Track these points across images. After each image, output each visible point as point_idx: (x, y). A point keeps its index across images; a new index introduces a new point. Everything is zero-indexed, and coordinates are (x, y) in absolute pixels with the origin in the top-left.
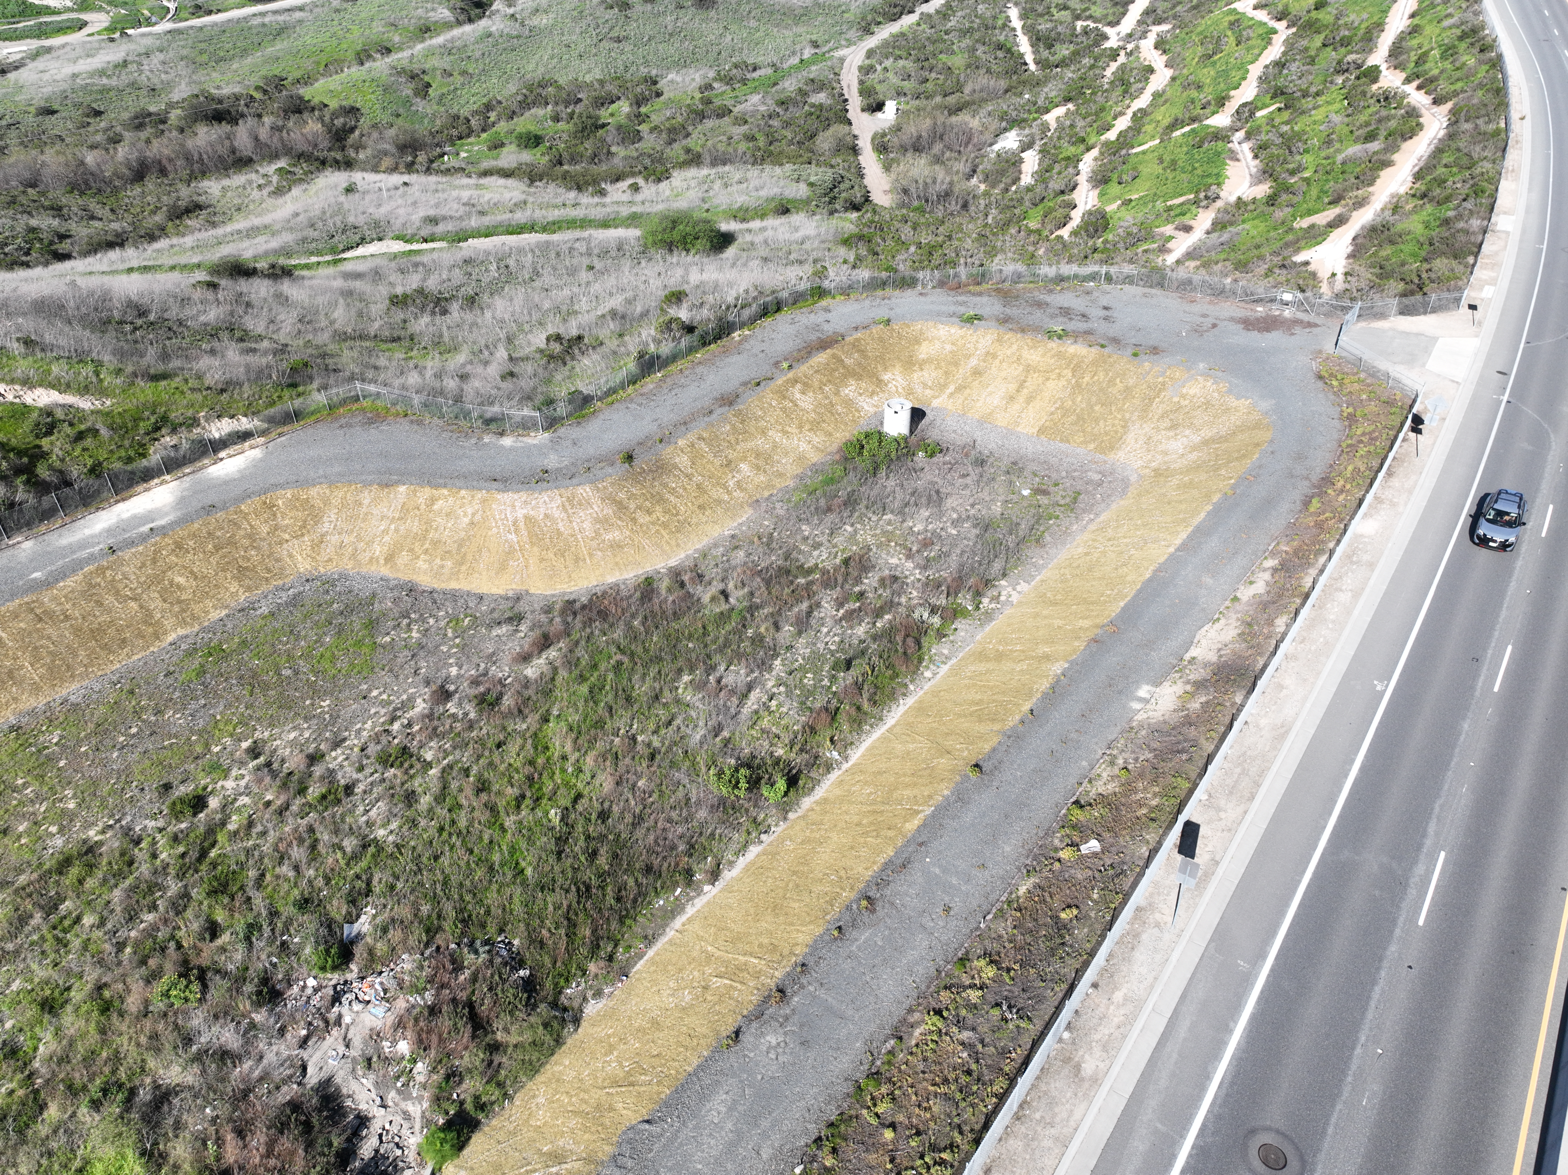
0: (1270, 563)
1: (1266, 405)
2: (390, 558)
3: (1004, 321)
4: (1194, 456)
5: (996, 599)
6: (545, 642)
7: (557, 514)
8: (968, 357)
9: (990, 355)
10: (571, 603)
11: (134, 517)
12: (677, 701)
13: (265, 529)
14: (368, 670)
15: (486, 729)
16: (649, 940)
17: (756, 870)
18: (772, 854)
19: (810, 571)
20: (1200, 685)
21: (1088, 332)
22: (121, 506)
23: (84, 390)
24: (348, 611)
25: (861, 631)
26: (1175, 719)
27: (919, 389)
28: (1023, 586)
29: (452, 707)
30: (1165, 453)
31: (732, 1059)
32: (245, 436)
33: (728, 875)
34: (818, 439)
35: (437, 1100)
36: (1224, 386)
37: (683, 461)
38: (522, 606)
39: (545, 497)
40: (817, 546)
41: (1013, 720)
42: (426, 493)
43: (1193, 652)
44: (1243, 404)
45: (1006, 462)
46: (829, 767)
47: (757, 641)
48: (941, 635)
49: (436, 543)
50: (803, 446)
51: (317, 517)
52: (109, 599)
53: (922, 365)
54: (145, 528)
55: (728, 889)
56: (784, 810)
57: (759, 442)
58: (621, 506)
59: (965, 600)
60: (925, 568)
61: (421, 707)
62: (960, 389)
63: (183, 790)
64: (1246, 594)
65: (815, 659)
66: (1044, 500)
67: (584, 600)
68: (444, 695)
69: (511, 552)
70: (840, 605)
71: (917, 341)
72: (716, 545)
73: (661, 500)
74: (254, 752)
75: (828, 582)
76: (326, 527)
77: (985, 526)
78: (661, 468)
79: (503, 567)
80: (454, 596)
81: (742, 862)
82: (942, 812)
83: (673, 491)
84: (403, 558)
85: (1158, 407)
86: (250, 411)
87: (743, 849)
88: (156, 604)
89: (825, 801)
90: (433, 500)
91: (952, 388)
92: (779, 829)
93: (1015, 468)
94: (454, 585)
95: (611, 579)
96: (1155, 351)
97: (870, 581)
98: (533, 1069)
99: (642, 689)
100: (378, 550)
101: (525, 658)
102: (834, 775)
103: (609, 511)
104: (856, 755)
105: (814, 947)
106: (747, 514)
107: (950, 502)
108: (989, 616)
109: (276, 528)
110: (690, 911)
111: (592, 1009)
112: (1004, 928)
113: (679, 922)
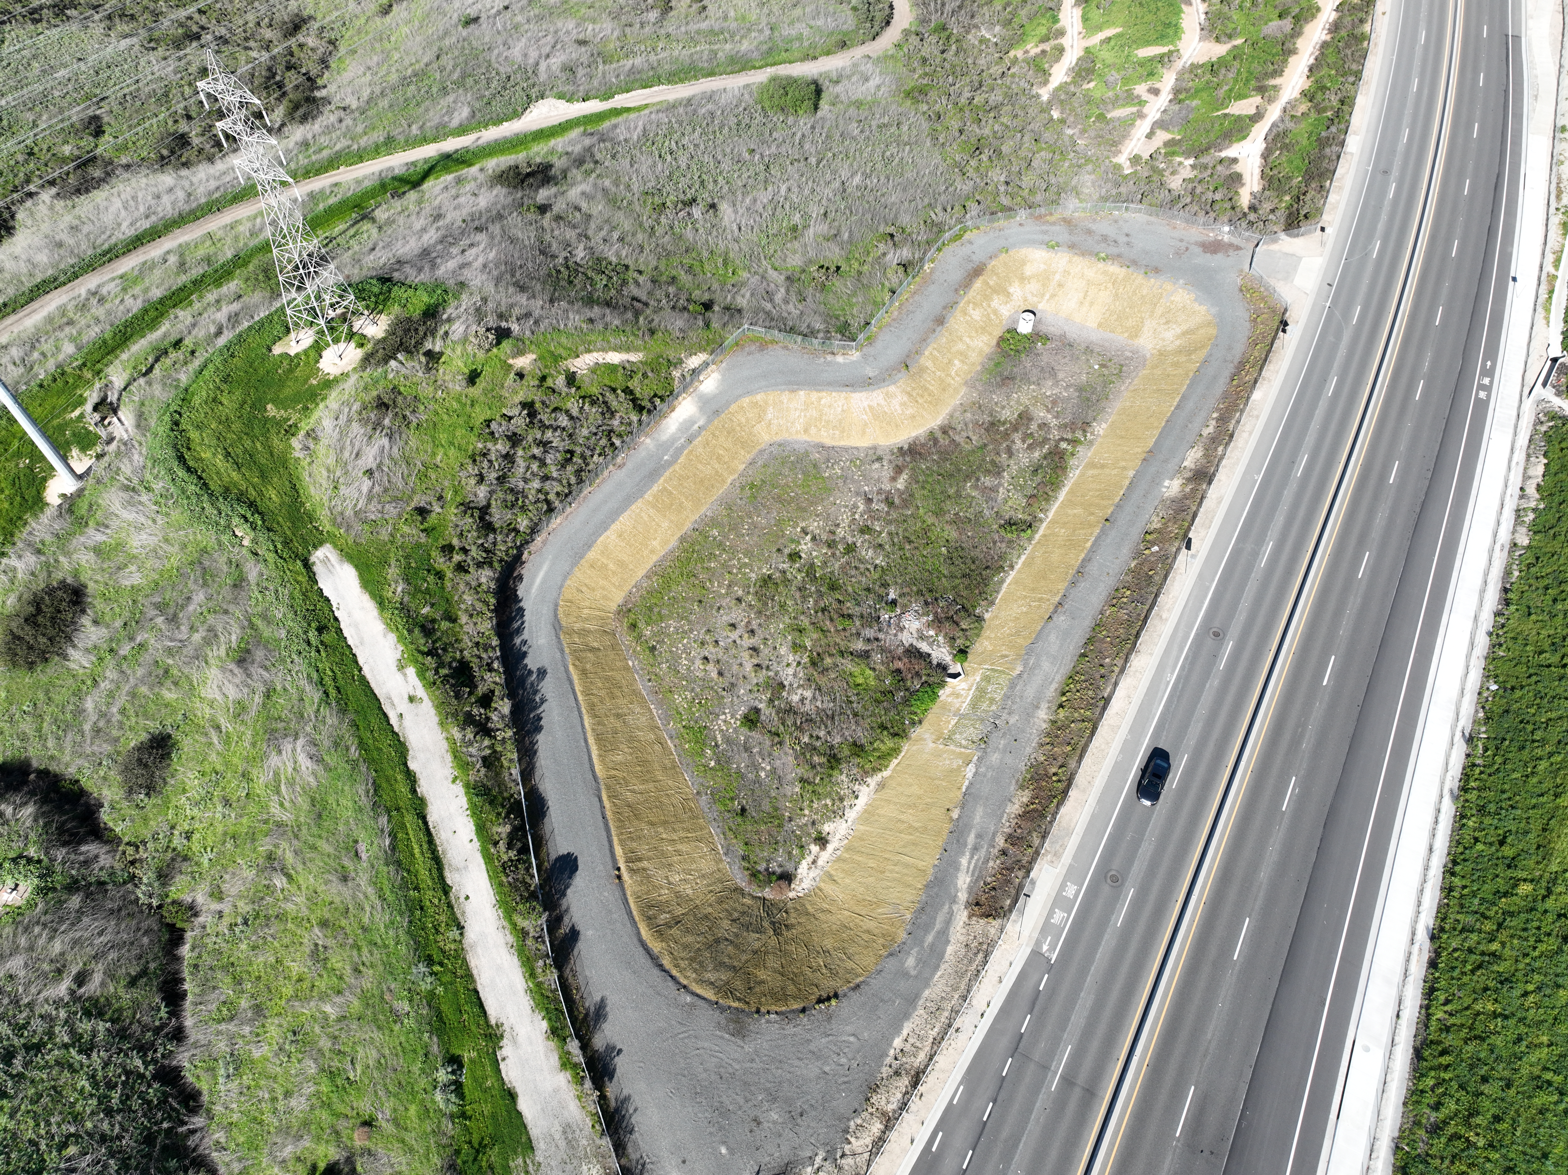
0: (1215, 415)
1: (1214, 310)
2: (806, 431)
3: (1072, 246)
4: (1178, 343)
5: (1092, 434)
6: (899, 470)
7: (883, 402)
8: (1054, 273)
9: (1067, 273)
10: (901, 449)
11: (685, 421)
12: (969, 495)
13: (743, 420)
14: (829, 491)
15: (894, 515)
16: (998, 592)
17: (1027, 564)
18: (1031, 558)
19: (1004, 423)
20: (1189, 480)
21: (1119, 256)
22: (673, 415)
23: (628, 350)
24: (799, 460)
25: (1036, 454)
26: (1180, 496)
27: (1030, 297)
28: (1104, 426)
29: (874, 506)
30: (1163, 340)
31: (1051, 624)
32: (706, 364)
33: (1017, 567)
34: (985, 338)
35: (952, 647)
36: (1193, 296)
37: (929, 364)
38: (880, 452)
39: (875, 394)
40: (1003, 408)
41: (1117, 500)
42: (814, 395)
43: (1185, 464)
44: (1203, 309)
45: (1083, 346)
46: (1041, 521)
47: (993, 462)
48: (1073, 454)
49: (828, 422)
50: (981, 344)
51: (764, 411)
52: (700, 466)
53: (1029, 279)
54: (696, 427)
55: (1019, 572)
56: (1030, 539)
57: (961, 346)
58: (909, 395)
59: (1079, 435)
60: (1057, 417)
61: (862, 507)
62: (1053, 296)
63: (787, 551)
64: (1206, 432)
65: (1021, 470)
66: (1106, 371)
67: (906, 447)
68: (869, 501)
69: (866, 424)
70: (1024, 441)
71: (1023, 263)
72: (955, 410)
73: (926, 389)
74: (805, 532)
75: (1016, 429)
76: (770, 416)
77: (1080, 389)
78: (923, 370)
79: (864, 433)
80: (846, 449)
81: (1021, 562)
82: (1098, 538)
83: (929, 383)
84: (813, 430)
85: (1159, 311)
86: (702, 350)
87: (1019, 557)
88: (717, 466)
89: (1044, 536)
90: (820, 399)
91: (1047, 296)
92: (1030, 548)
93: (1088, 350)
94: (842, 443)
95: (914, 434)
96: (1157, 270)
97: (1034, 427)
98: (978, 635)
99: (952, 491)
100: (798, 427)
101: (894, 479)
102: (1044, 525)
103: (905, 399)
104: (1051, 514)
105: (1067, 590)
106: (963, 390)
107: (1061, 375)
108: (1091, 443)
109: (747, 420)
110: (1008, 581)
111: (987, 616)
112: (1129, 578)
113: (1005, 585)
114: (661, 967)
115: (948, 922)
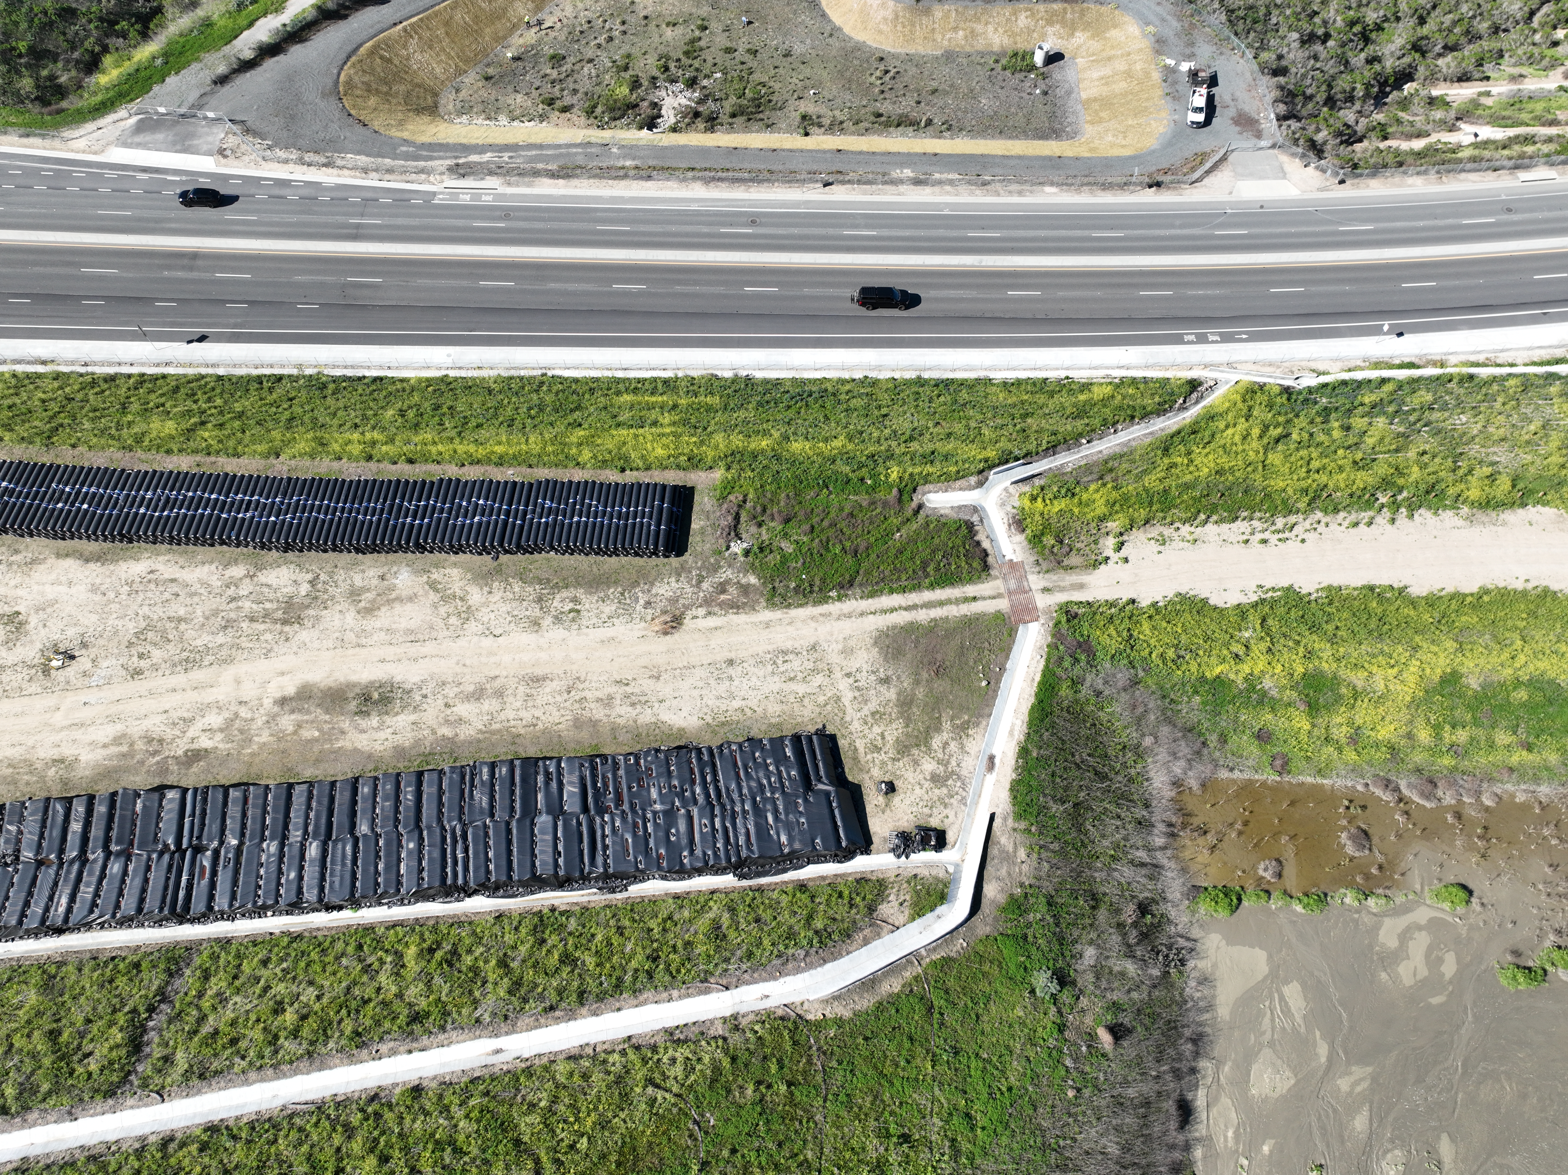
1: (1155, 147)
3: (1161, 42)
5: (950, 136)
7: (875, 7)
8: (1120, 49)
9: (1128, 54)
20: (916, 178)
26: (893, 176)
27: (1084, 49)
34: (1008, 41)
35: (676, 122)
36: (1162, 130)
37: (938, 14)
43: (936, 175)
44: (1153, 142)
45: (1054, 100)
48: (916, 130)
50: (997, 40)
53: (1101, 39)
57: (979, 28)
58: (897, 17)
62: (1094, 60)
71: (1115, 26)
72: (907, 54)
73: (913, 25)
78: (927, 13)
83: (921, 24)
91: (1092, 58)
96: (1176, 98)
98: (695, 132)
103: (891, 17)
106: (940, 51)
110: (758, 134)
111: (717, 132)
113: (754, 134)
114: (349, 57)
115: (440, 158)
